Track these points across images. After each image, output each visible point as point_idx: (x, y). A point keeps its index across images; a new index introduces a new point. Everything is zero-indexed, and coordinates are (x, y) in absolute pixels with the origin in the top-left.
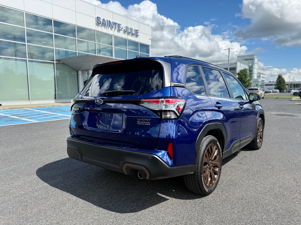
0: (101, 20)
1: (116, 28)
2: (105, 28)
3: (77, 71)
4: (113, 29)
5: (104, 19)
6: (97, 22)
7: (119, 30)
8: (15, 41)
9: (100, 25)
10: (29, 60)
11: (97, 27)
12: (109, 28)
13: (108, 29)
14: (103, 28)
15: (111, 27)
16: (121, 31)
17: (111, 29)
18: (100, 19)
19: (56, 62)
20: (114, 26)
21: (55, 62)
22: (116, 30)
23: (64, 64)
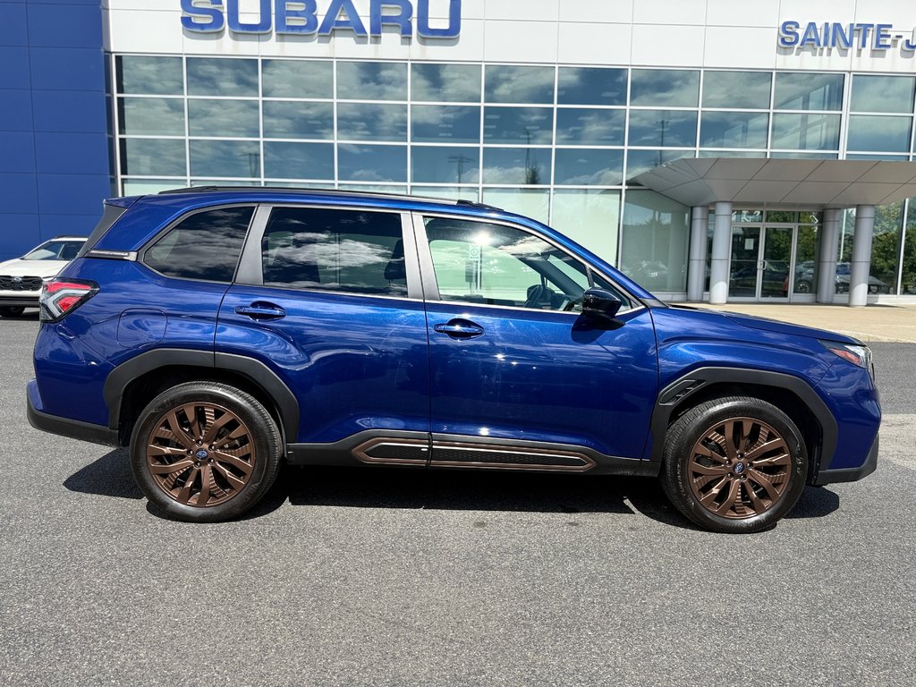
0: (798, 31)
1: (864, 45)
2: (814, 55)
3: (692, 208)
4: (853, 51)
5: (812, 25)
6: (783, 40)
7: (880, 49)
8: (529, 143)
9: (797, 46)
10: (555, 189)
11: (781, 58)
12: (835, 50)
13: (829, 54)
14: (807, 54)
15: (844, 46)
16: (889, 52)
17: (843, 52)
18: (797, 26)
19: (627, 187)
20: (855, 40)
21: (624, 187)
22: (866, 51)
23: (651, 190)
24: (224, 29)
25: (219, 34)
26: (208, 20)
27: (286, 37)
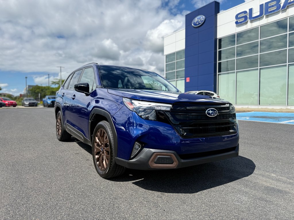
24: (248, 21)
25: (247, 23)
26: (243, 19)
27: (269, 16)
